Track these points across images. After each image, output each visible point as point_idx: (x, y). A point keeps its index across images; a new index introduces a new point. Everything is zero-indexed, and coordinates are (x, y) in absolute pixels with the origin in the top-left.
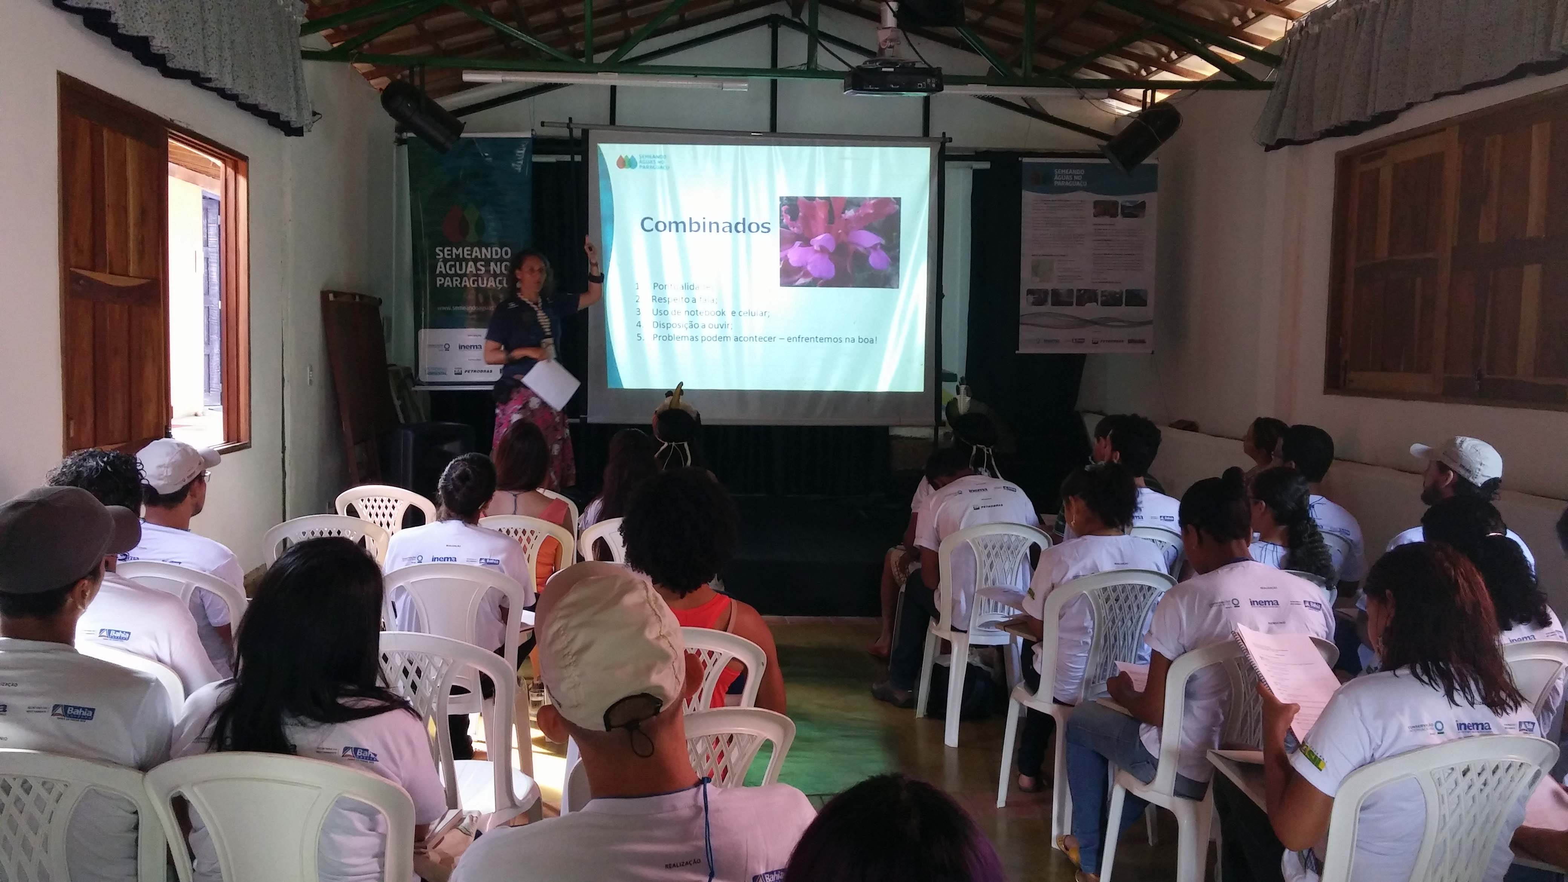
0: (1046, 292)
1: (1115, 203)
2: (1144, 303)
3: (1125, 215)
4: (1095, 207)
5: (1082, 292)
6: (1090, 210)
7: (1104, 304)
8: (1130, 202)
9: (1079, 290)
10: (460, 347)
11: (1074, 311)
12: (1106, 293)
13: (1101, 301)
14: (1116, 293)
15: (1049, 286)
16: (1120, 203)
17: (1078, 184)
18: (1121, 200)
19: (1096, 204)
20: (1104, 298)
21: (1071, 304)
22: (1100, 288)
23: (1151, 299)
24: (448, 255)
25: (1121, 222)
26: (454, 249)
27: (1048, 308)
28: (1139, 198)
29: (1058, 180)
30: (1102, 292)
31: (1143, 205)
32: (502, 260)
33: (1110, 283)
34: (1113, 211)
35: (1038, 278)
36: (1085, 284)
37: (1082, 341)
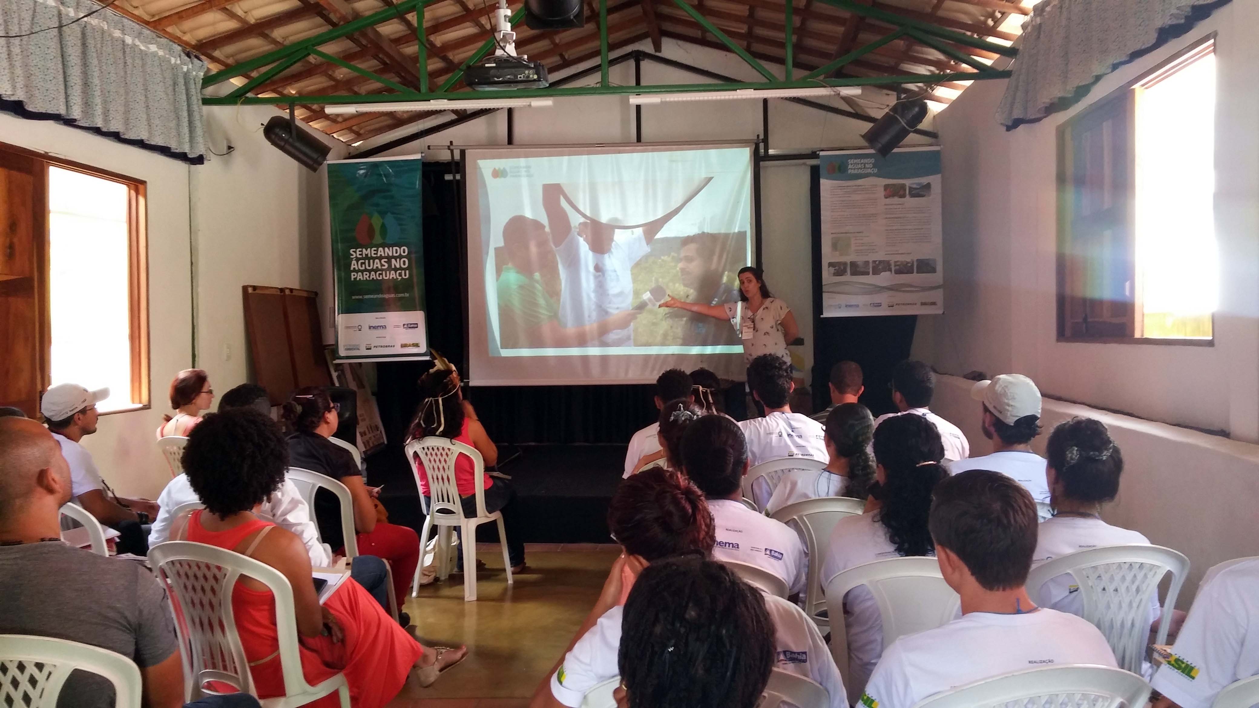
0: (845, 264)
1: (903, 187)
2: (933, 270)
3: (913, 195)
4: (885, 190)
5: (877, 263)
6: (881, 193)
7: (898, 272)
8: (917, 184)
9: (874, 262)
10: (370, 327)
11: (870, 279)
12: (898, 263)
13: (895, 270)
14: (908, 263)
15: (848, 259)
16: (907, 185)
17: (869, 171)
18: (908, 182)
19: (886, 187)
20: (897, 267)
21: (868, 274)
22: (893, 259)
23: (939, 267)
25: (909, 201)
26: (364, 250)
27: (847, 278)
28: (924, 180)
29: (852, 169)
30: (895, 262)
31: (928, 186)
32: (400, 257)
33: (902, 254)
34: (901, 193)
35: (838, 253)
36: (880, 256)
37: (879, 305)
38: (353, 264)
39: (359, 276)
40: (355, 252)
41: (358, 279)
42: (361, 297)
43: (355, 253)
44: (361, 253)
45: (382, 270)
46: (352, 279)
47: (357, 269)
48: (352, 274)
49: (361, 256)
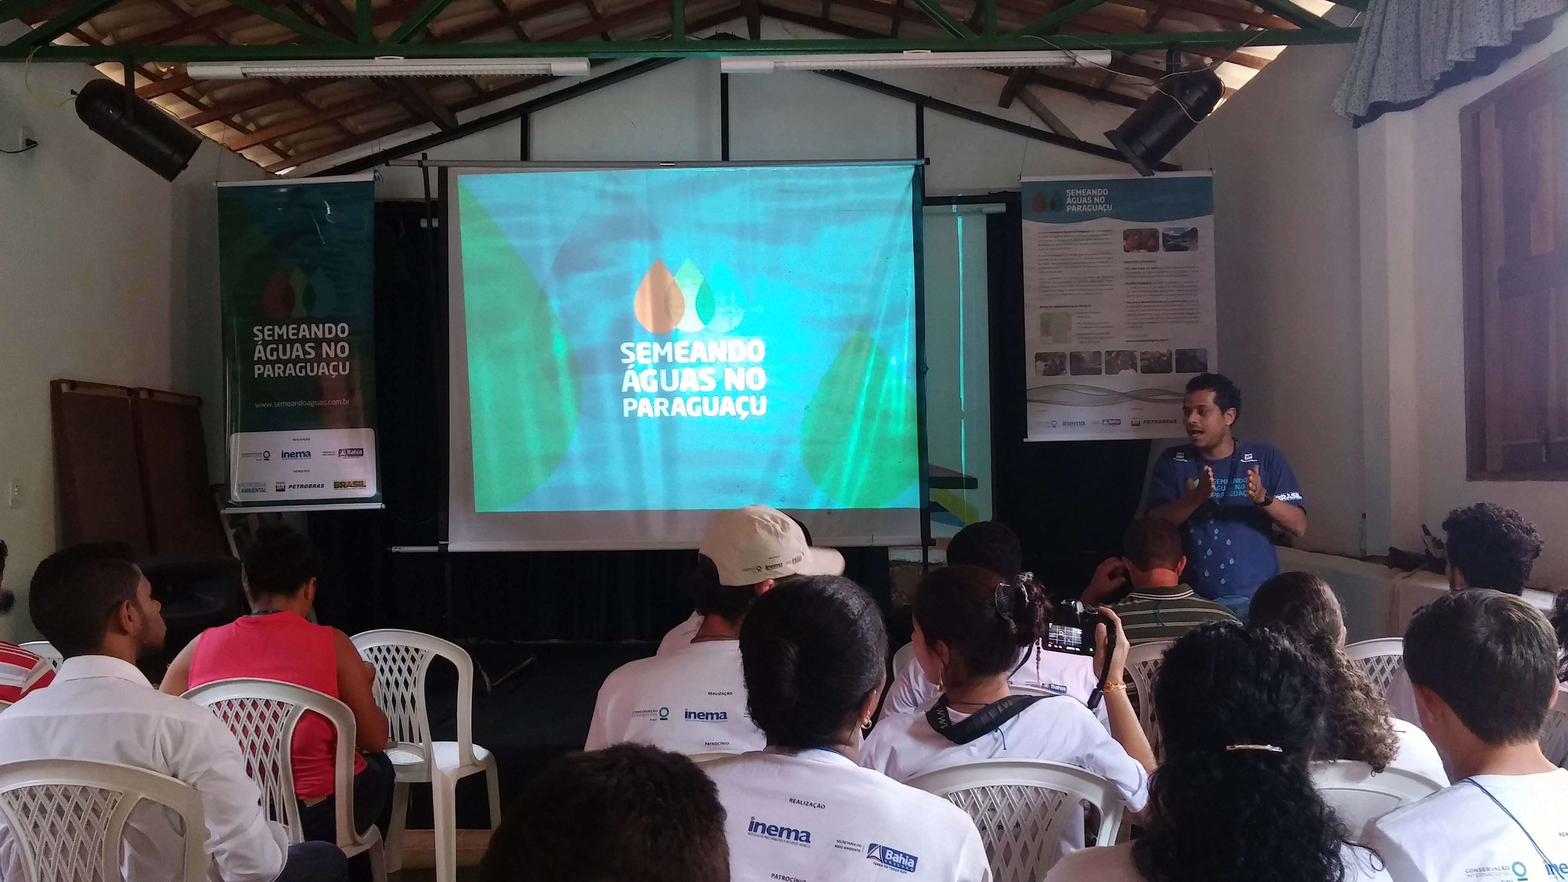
0: (1062, 356)
1: (1154, 233)
3: (1169, 248)
4: (1125, 239)
5: (1114, 355)
6: (1119, 243)
7: (1146, 370)
8: (1176, 230)
9: (1109, 353)
10: (284, 455)
11: (1104, 381)
12: (1148, 356)
13: (1142, 367)
14: (1163, 355)
15: (1066, 348)
16: (1161, 231)
17: (1100, 208)
18: (1161, 227)
19: (1127, 234)
20: (1146, 362)
21: (1098, 372)
22: (1139, 349)
23: (1212, 363)
24: (269, 336)
25: (1162, 256)
26: (276, 327)
27: (1066, 378)
28: (1187, 224)
29: (1072, 205)
30: (1142, 353)
31: (1193, 233)
32: (337, 340)
33: (1153, 341)
34: (1151, 243)
35: (1049, 338)
36: (1118, 344)
37: (1117, 422)
38: (257, 352)
39: (268, 371)
40: (262, 331)
41: (265, 376)
42: (270, 405)
43: (261, 333)
44: (271, 333)
45: (305, 361)
46: (256, 376)
47: (264, 358)
48: (256, 367)
49: (271, 338)
